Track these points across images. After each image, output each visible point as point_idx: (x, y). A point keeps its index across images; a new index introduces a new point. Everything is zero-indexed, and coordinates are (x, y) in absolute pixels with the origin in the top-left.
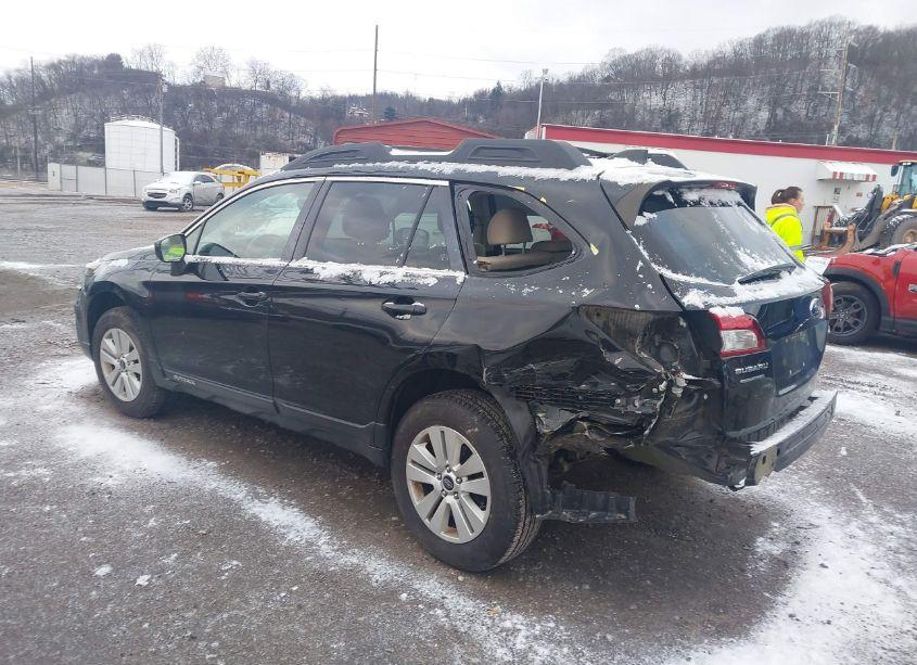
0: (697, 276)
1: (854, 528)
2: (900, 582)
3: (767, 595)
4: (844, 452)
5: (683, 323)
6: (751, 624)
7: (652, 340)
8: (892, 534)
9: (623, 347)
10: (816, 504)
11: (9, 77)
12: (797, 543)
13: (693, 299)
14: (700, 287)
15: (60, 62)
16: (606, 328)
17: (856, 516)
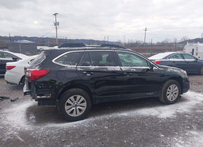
10: (30, 130)
12: (28, 120)
17: (19, 132)
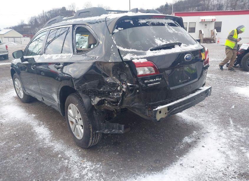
0: (132, 49)
1: (222, 134)
2: (229, 153)
3: (177, 157)
4: (233, 107)
5: (127, 66)
6: (165, 167)
7: (117, 73)
8: (236, 135)
9: (109, 75)
10: (213, 125)
11: (39, 16)
12: (199, 138)
13: (127, 57)
14: (131, 52)
15: (51, 11)
16: (104, 69)
17: (225, 129)
